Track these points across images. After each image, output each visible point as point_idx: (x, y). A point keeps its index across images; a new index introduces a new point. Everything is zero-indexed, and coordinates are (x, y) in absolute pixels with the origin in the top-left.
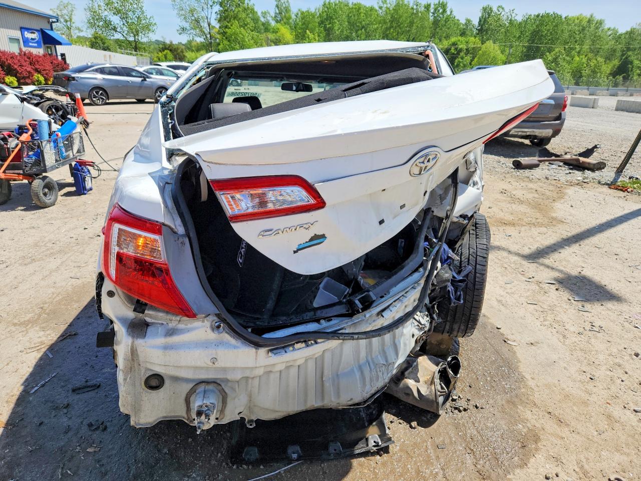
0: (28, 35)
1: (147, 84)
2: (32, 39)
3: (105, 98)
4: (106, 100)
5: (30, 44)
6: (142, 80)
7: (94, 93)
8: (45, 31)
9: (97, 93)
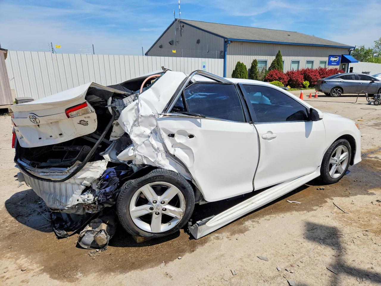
0: (333, 59)
1: (375, 85)
2: (334, 61)
3: (340, 93)
4: (341, 94)
5: (332, 64)
6: (371, 82)
7: (335, 90)
8: (344, 55)
9: (336, 90)
